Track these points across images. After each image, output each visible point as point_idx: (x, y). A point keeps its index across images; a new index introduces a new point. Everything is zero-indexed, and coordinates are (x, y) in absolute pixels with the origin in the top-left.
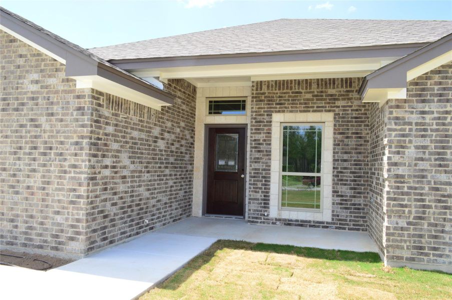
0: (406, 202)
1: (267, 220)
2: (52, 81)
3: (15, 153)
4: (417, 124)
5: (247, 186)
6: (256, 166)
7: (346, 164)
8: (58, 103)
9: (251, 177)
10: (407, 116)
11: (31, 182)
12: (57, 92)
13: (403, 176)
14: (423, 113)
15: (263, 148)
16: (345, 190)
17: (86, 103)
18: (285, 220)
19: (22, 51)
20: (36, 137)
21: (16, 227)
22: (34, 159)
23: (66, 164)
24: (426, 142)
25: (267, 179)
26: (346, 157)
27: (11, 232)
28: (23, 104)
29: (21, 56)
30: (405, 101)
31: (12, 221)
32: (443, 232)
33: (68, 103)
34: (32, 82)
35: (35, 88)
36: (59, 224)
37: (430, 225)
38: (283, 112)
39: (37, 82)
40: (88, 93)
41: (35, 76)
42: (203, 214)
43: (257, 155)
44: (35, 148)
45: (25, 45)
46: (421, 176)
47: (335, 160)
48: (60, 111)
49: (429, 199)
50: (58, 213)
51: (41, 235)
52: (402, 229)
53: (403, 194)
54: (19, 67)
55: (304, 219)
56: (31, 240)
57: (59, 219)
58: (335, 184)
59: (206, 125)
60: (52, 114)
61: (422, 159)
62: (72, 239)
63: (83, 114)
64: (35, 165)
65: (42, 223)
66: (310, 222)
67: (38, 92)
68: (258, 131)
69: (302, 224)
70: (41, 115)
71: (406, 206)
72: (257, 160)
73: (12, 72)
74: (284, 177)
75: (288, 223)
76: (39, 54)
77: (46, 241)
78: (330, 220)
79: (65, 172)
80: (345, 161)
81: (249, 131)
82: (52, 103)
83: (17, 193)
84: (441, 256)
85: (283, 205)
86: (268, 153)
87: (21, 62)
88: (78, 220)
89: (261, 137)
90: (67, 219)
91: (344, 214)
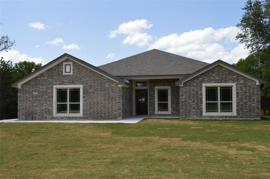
0: (183, 106)
1: (155, 115)
2: (113, 85)
3: (104, 100)
4: (185, 91)
5: (148, 106)
6: (151, 100)
7: (174, 99)
8: (114, 89)
9: (150, 103)
10: (183, 90)
11: (109, 106)
12: (114, 87)
13: (183, 101)
14: (186, 89)
15: (153, 95)
16: (174, 106)
17: (121, 89)
18: (159, 114)
19: (104, 78)
20: (109, 96)
21: (106, 115)
22: (109, 101)
23: (117, 101)
24: (187, 95)
25: (154, 104)
26: (174, 97)
27: (104, 116)
28: (106, 89)
29: (104, 79)
30: (183, 87)
31: (104, 114)
32: (190, 112)
33: (116, 89)
34: (108, 85)
35: (108, 86)
36: (116, 114)
37: (188, 110)
38: (158, 86)
39: (109, 85)
40: (121, 87)
41: (108, 84)
42: (136, 115)
43: (151, 98)
44: (109, 99)
45: (105, 77)
46: (186, 101)
47: (171, 98)
48: (115, 91)
49: (188, 106)
50: (115, 111)
51: (112, 116)
52: (183, 112)
53: (183, 105)
54: (104, 82)
55: (164, 114)
56: (109, 117)
57: (116, 113)
58: (172, 104)
59: (135, 89)
60: (113, 92)
61: (186, 98)
62: (119, 116)
63: (120, 92)
64: (110, 102)
65: (112, 114)
66: (166, 114)
67: (109, 87)
68: (151, 91)
69: (164, 115)
70: (110, 92)
71: (183, 107)
72: (151, 99)
73: (102, 83)
74: (158, 103)
75: (160, 115)
76: (109, 79)
77: (113, 117)
78: (171, 114)
79: (117, 103)
80: (174, 98)
81: (148, 91)
82: (113, 89)
83: (105, 108)
84: (190, 116)
85: (159, 111)
86: (154, 97)
87: (105, 80)
88: (120, 113)
89: (152, 93)
90: (118, 113)
91: (174, 112)
